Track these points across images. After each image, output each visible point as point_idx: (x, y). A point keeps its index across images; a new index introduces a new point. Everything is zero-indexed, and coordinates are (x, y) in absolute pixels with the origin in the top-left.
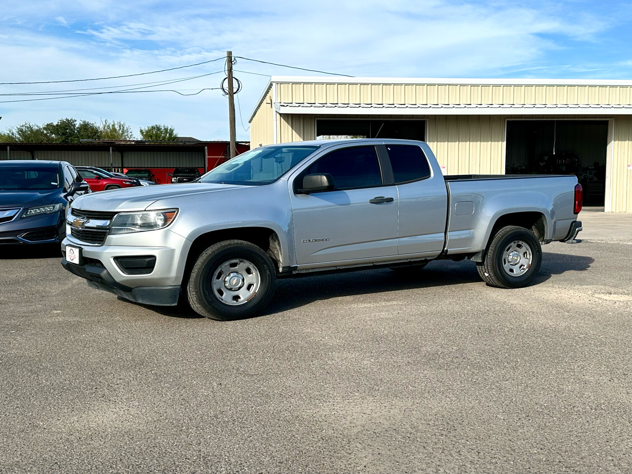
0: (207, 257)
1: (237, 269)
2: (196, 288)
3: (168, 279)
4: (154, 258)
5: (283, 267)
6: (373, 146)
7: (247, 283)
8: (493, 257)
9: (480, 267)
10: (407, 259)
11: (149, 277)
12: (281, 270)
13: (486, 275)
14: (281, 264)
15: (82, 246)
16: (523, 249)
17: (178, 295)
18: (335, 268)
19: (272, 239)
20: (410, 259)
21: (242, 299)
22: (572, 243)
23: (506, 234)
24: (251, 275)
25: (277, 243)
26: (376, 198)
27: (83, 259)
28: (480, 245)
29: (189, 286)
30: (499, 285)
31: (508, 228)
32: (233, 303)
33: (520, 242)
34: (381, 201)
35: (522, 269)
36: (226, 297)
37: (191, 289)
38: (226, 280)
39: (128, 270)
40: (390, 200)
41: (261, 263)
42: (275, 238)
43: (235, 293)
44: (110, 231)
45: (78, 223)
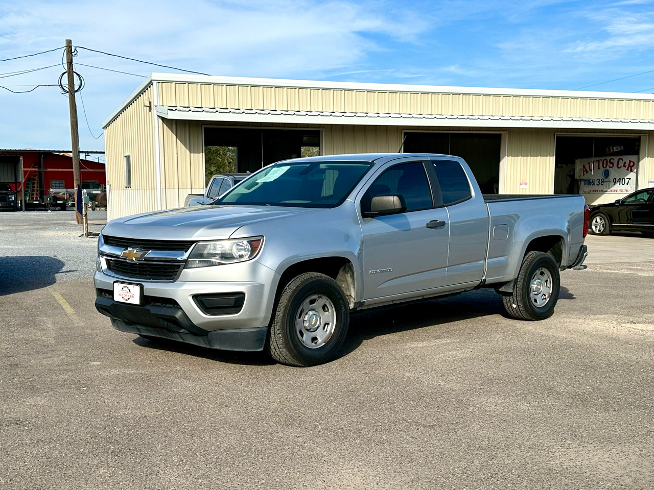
1: (315, 306)
2: (283, 329)
3: (256, 319)
4: (242, 295)
5: (355, 303)
6: (421, 162)
7: (324, 322)
8: (523, 287)
9: (508, 298)
10: (451, 291)
11: (237, 318)
12: (352, 306)
13: (514, 306)
14: (352, 300)
15: (143, 283)
16: (545, 277)
17: (265, 338)
18: (391, 303)
19: (344, 270)
20: (453, 290)
21: (320, 340)
24: (327, 313)
25: (349, 275)
26: (431, 222)
27: (144, 298)
28: (513, 273)
29: (274, 327)
30: (526, 317)
31: (533, 254)
32: (312, 346)
33: (544, 270)
34: (435, 225)
35: (543, 299)
36: (306, 339)
37: (276, 330)
38: (306, 319)
39: (209, 310)
40: (443, 224)
41: (338, 299)
42: (347, 269)
43: (313, 334)
44: (186, 264)
45: (133, 255)
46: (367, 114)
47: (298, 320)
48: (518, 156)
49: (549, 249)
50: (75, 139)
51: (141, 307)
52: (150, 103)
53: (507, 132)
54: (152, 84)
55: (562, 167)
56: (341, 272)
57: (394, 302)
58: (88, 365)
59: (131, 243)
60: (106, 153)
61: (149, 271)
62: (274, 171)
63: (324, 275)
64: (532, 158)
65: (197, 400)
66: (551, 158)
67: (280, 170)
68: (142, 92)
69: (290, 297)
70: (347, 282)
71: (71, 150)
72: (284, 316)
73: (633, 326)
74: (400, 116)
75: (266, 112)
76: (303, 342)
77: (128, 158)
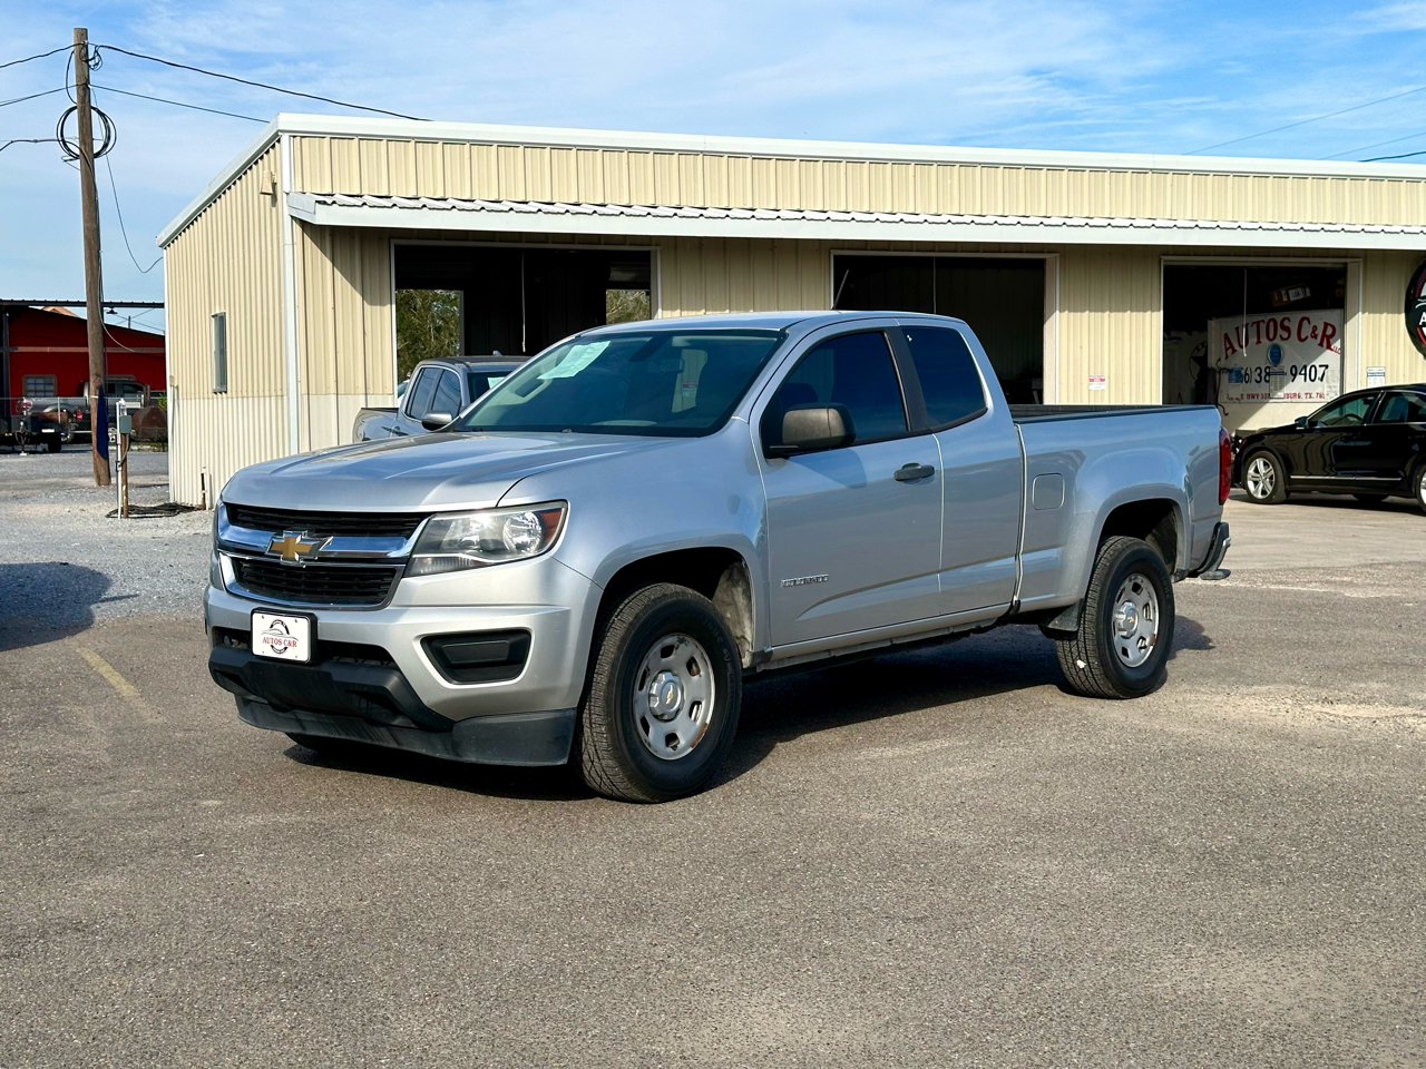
0: (628, 631)
1: (672, 661)
2: (608, 714)
3: (551, 691)
4: (524, 636)
5: (754, 655)
6: (880, 331)
7: (690, 699)
8: (1097, 620)
9: (1066, 643)
10: (948, 628)
11: (514, 689)
12: (746, 661)
13: (1081, 664)
14: (748, 647)
15: (315, 612)
16: (1143, 597)
17: (572, 735)
18: (826, 656)
19: (730, 578)
20: (954, 627)
21: (682, 742)
22: (1215, 578)
23: (1118, 557)
24: (696, 677)
25: (740, 589)
26: (905, 467)
27: (319, 646)
28: (1077, 587)
29: (590, 710)
30: (1105, 690)
31: (1117, 542)
32: (666, 753)
33: (1140, 579)
34: (915, 475)
35: (1141, 648)
36: (655, 737)
37: (593, 717)
38: (654, 692)
39: (456, 671)
40: (928, 472)
41: (718, 645)
42: (736, 577)
43: (668, 728)
44: (407, 566)
45: (296, 547)
46: (752, 213)
47: (639, 694)
48: (1083, 311)
49: (1150, 532)
50: (92, 274)
51: (312, 669)
52: (274, 185)
53: (1058, 255)
54: (279, 141)
55: (1180, 339)
56: (723, 583)
57: (833, 654)
58: (196, 808)
59: (289, 520)
60: (166, 305)
61: (327, 584)
62: (576, 354)
63: (690, 591)
64: (1113, 314)
65: (440, 876)
66: (1155, 314)
67: (589, 350)
68: (256, 159)
69: (623, 639)
70: (736, 607)
71: (85, 300)
72: (609, 683)
73: (1327, 708)
74: (824, 216)
75: (533, 207)
76: (649, 744)
77: (220, 320)
